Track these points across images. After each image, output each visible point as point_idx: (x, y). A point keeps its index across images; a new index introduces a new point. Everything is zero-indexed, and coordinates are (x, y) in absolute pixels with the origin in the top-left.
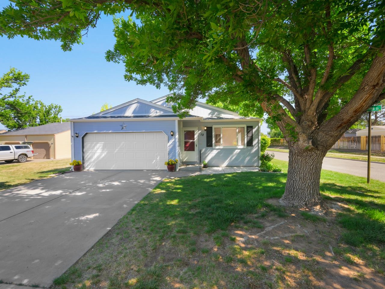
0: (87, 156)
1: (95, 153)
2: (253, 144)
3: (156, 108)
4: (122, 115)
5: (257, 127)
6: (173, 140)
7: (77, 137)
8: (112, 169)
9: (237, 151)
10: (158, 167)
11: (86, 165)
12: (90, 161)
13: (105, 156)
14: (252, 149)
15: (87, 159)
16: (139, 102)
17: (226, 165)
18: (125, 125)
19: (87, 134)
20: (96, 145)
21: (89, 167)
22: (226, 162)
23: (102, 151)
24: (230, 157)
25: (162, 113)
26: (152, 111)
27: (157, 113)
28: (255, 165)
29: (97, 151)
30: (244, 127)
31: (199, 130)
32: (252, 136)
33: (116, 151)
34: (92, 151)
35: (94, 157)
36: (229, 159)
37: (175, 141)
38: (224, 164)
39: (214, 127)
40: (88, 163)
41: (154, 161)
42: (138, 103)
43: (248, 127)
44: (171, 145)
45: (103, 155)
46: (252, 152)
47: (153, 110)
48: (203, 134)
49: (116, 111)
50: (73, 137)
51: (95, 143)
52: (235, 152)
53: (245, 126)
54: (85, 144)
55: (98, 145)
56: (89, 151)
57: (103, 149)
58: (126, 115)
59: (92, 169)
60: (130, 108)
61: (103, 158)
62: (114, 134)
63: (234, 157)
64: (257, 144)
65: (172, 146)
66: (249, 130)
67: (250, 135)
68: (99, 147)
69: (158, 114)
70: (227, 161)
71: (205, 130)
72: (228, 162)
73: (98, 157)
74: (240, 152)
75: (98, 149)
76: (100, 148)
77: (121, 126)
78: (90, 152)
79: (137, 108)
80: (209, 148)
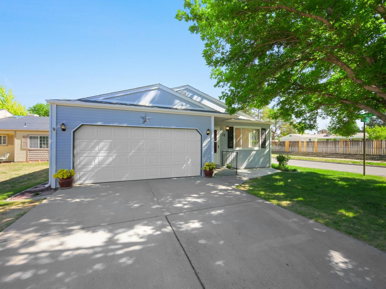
0: (80, 162)
1: (94, 157)
2: (266, 146)
3: (181, 100)
4: (135, 103)
5: (269, 129)
6: (209, 140)
7: (64, 130)
8: (123, 179)
9: (254, 153)
10: (189, 174)
11: (77, 176)
12: (85, 170)
13: (114, 160)
14: (264, 151)
15: (79, 167)
16: (161, 89)
17: (244, 167)
18: (148, 118)
19: (82, 125)
20: (97, 144)
21: (84, 179)
22: (244, 164)
23: (108, 153)
24: (248, 159)
25: (188, 106)
26: (176, 103)
27: (182, 105)
28: (267, 166)
29: (98, 153)
30: (259, 130)
31: (221, 130)
32: (265, 138)
33: (131, 154)
34: (90, 153)
35: (93, 164)
36: (247, 161)
37: (210, 141)
38: (243, 166)
39: (235, 127)
40: (82, 173)
41: (185, 166)
42: (159, 91)
43: (262, 129)
44: (205, 145)
45: (110, 159)
46: (264, 154)
47: (178, 101)
48: (225, 135)
49: (125, 97)
50: (54, 129)
51: (95, 141)
52: (252, 154)
53: (260, 128)
54: (77, 142)
55: (102, 144)
56: (84, 153)
57: (110, 150)
58: (141, 103)
59: (88, 182)
60: (147, 95)
61: (110, 163)
62: (129, 129)
63: (251, 159)
64: (268, 146)
65: (207, 147)
66: (263, 132)
67: (264, 137)
68: (103, 148)
69: (184, 107)
70: (245, 162)
71: (227, 130)
72: (246, 164)
73: (101, 163)
74: (256, 153)
75: (101, 150)
76: (105, 149)
77: (143, 118)
78: (85, 155)
79: (157, 96)
80: (230, 150)
